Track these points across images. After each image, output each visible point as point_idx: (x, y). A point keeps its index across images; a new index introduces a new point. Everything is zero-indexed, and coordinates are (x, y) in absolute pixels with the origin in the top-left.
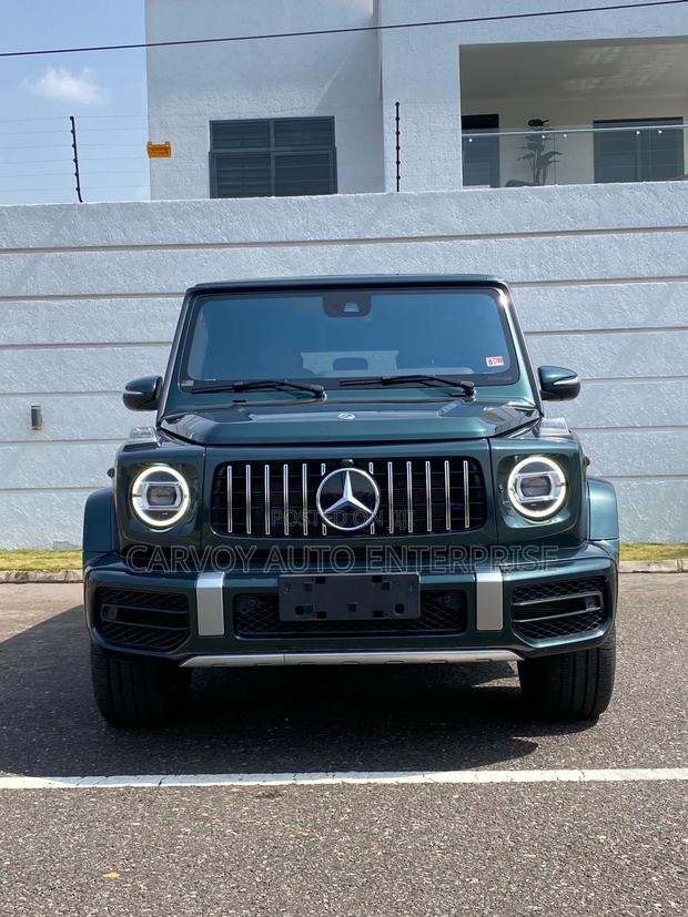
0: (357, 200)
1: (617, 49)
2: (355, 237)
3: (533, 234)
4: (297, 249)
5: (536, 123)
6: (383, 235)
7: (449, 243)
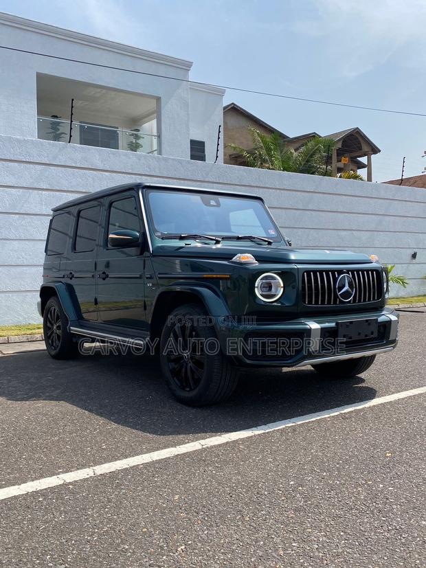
0: (49, 144)
1: (104, 91)
2: (48, 163)
3: (132, 174)
4: (16, 164)
5: (55, 117)
6: (63, 164)
7: (95, 172)
